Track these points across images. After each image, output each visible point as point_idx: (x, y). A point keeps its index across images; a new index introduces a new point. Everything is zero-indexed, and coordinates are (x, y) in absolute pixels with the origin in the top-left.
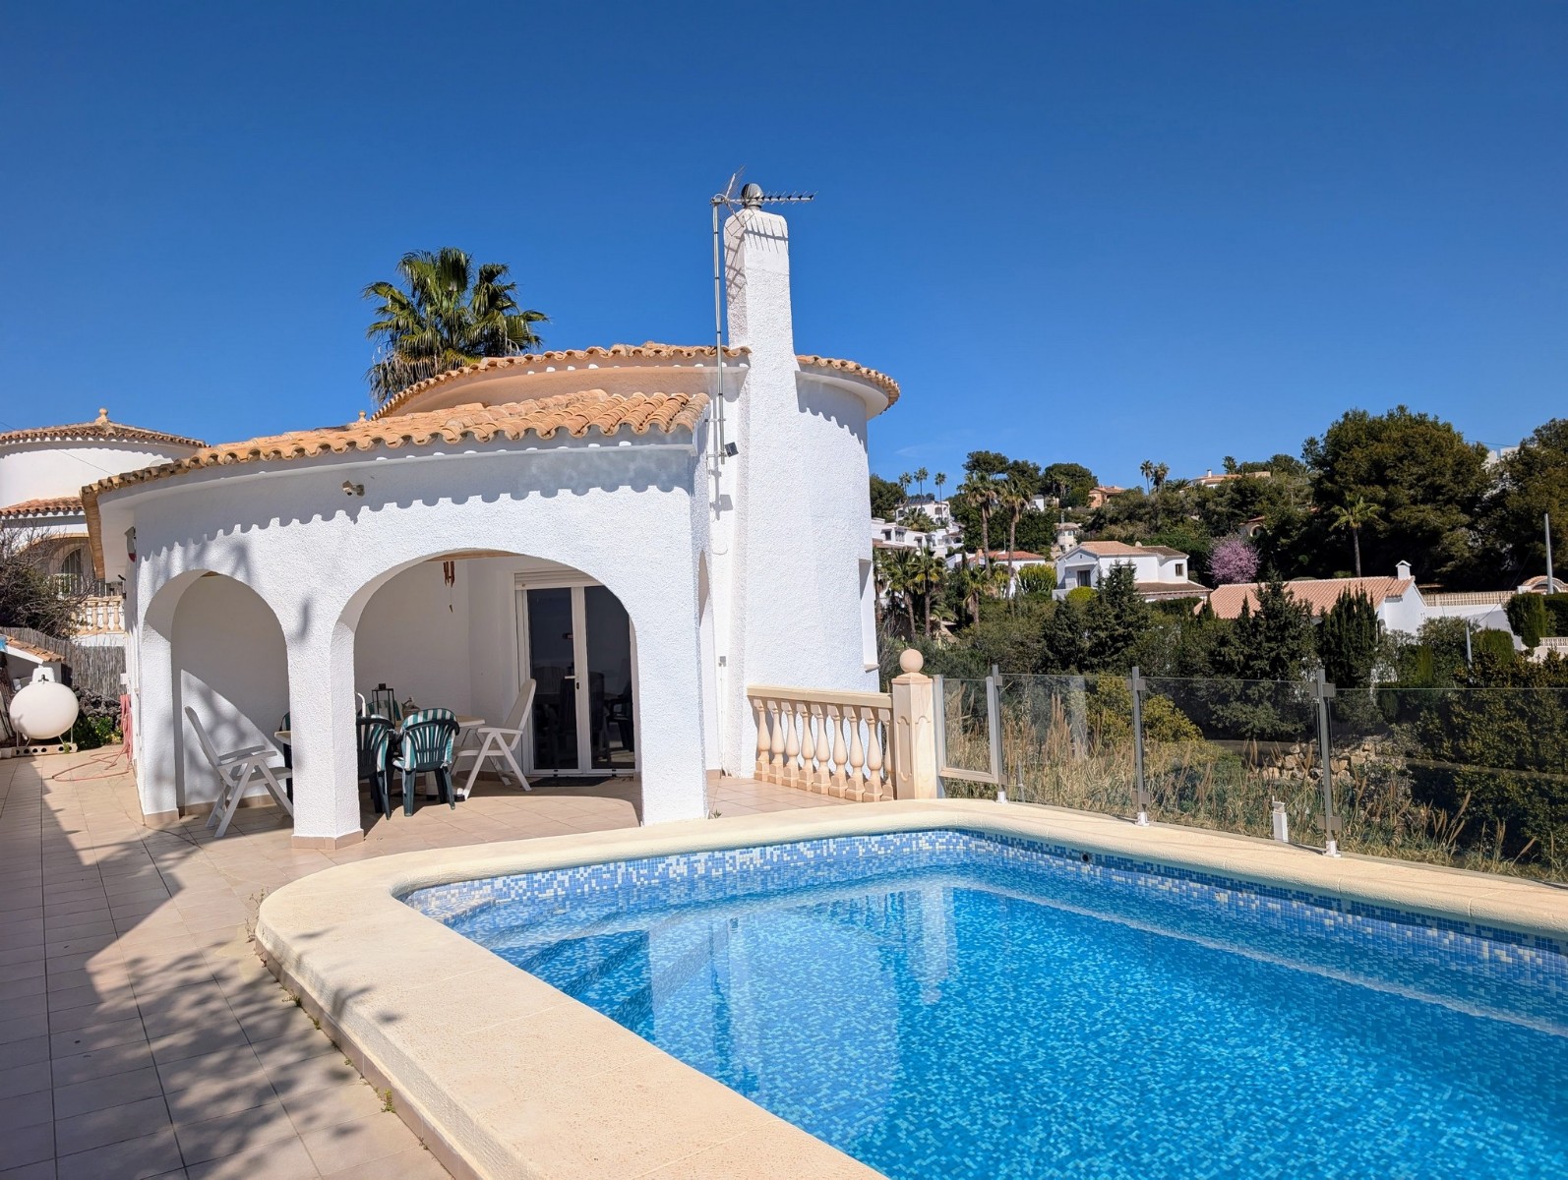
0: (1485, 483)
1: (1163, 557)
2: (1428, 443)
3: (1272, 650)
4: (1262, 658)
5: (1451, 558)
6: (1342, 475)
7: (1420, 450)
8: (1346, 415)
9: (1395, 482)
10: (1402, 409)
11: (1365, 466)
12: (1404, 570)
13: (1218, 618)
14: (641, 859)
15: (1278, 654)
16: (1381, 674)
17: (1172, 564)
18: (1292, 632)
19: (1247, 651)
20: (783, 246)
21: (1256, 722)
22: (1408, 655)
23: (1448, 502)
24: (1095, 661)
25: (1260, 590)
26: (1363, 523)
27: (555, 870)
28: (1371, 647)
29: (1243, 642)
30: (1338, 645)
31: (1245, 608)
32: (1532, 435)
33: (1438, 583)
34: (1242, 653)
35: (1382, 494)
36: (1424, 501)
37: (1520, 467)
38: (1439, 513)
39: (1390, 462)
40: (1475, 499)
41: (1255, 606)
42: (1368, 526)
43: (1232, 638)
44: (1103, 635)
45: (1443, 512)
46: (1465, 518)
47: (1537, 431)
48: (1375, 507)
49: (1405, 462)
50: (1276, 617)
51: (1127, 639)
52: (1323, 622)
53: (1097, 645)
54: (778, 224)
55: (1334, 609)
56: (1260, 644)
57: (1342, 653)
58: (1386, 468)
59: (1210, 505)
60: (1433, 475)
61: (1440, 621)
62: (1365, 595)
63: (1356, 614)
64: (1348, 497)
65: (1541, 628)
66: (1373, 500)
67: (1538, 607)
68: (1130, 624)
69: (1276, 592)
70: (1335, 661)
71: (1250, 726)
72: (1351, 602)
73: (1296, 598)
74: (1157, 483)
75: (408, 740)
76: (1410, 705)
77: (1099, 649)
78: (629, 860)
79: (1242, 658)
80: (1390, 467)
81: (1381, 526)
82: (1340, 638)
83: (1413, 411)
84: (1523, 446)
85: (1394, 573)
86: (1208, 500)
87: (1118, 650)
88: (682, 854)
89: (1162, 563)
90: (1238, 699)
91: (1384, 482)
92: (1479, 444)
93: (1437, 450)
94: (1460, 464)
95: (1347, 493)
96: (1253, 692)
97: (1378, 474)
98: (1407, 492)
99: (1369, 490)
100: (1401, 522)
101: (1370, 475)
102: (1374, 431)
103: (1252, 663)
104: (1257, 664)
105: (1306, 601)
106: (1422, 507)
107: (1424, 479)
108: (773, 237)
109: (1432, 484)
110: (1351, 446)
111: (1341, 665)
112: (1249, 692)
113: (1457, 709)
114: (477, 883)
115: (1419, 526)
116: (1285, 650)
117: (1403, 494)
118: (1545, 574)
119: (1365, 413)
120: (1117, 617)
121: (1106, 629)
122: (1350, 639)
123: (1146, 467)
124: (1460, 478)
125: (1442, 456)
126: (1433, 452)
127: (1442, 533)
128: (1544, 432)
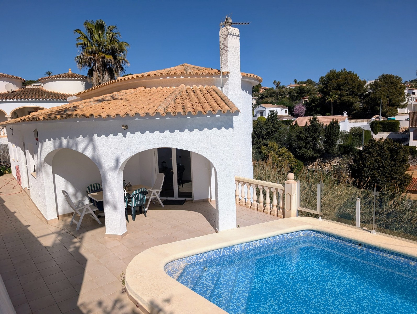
0: (365, 90)
1: (282, 108)
2: (351, 79)
3: (313, 135)
4: (310, 137)
5: (355, 110)
6: (329, 87)
7: (350, 81)
8: (331, 71)
9: (343, 90)
10: (344, 69)
11: (335, 85)
12: (345, 114)
13: (299, 126)
14: (227, 247)
15: (315, 136)
16: (339, 142)
17: (284, 110)
18: (318, 130)
19: (307, 135)
20: (238, 38)
21: (308, 154)
22: (346, 136)
23: (356, 95)
24: (267, 137)
25: (311, 119)
26: (334, 100)
27: (203, 253)
28: (338, 135)
29: (306, 133)
30: (330, 134)
31: (306, 124)
32: (378, 78)
33: (351, 116)
34: (305, 136)
35: (339, 93)
36: (350, 95)
37: (374, 86)
38: (353, 98)
39: (342, 84)
40: (362, 95)
41: (309, 123)
42: (335, 101)
43: (303, 132)
44: (269, 130)
45: (354, 98)
46: (359, 100)
47: (379, 77)
48: (337, 96)
49: (346, 84)
50: (315, 127)
51: (275, 132)
52: (326, 128)
53: (267, 133)
54: (236, 31)
55: (329, 125)
56: (310, 134)
57: (331, 136)
58: (341, 86)
59: (292, 93)
60: (352, 88)
61: (354, 128)
62: (337, 121)
63: (334, 126)
64: (331, 93)
65: (378, 129)
66: (336, 94)
67: (378, 124)
68: (276, 128)
69: (315, 119)
70: (329, 138)
71: (306, 155)
72: (334, 123)
73: (320, 122)
74: (277, 86)
75: (134, 198)
76: (347, 150)
77: (268, 134)
78: (224, 248)
79: (305, 137)
81: (339, 101)
82: (330, 132)
83: (348, 70)
84: (375, 81)
85: (343, 115)
86: (292, 92)
87: (273, 135)
88: (238, 245)
89: (282, 110)
90: (304, 148)
91: (340, 90)
92: (364, 80)
93: (354, 81)
94: (359, 85)
95: (331, 92)
96: (308, 146)
97: (338, 87)
99: (336, 92)
100: (343, 100)
101: (336, 87)
102: (338, 76)
103: (308, 139)
104: (309, 139)
105: (322, 122)
106: (349, 96)
107: (350, 89)
108: (236, 36)
109: (352, 90)
110: (332, 79)
111: (330, 140)
112: (307, 146)
113: (364, 154)
114: (182, 259)
115: (348, 102)
116: (316, 135)
117: (344, 93)
118: (379, 115)
119: (335, 71)
120: (273, 126)
121: (270, 129)
122: (333, 133)
123: (275, 82)
124: (359, 89)
125: (355, 83)
126: (353, 82)
127: (353, 103)
128: (381, 77)
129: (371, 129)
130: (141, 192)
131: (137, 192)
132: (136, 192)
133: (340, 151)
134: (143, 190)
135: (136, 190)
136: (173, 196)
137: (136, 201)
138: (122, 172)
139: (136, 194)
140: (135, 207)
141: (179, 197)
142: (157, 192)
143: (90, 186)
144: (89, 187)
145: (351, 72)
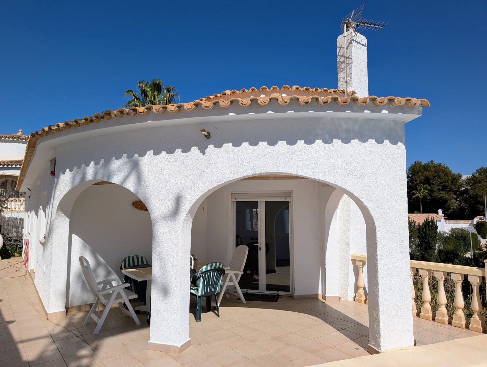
0: (461, 185)
5: (450, 209)
6: (416, 181)
9: (433, 184)
10: (432, 161)
16: (437, 246)
20: (365, 49)
22: (446, 240)
23: (450, 191)
26: (423, 196)
28: (436, 237)
30: (425, 235)
35: (429, 188)
36: (442, 190)
37: (473, 181)
39: (431, 177)
40: (458, 191)
42: (424, 197)
45: (448, 194)
46: (455, 197)
48: (427, 191)
49: (436, 178)
52: (419, 228)
54: (364, 39)
55: (423, 224)
60: (445, 182)
61: (456, 229)
62: (434, 219)
63: (431, 225)
66: (425, 189)
67: (486, 226)
70: (424, 241)
72: (429, 222)
75: (202, 279)
80: (431, 179)
81: (429, 197)
82: (426, 233)
84: (473, 175)
85: (437, 213)
91: (430, 184)
92: (459, 173)
93: (446, 175)
94: (454, 179)
95: (418, 187)
97: (427, 181)
99: (425, 186)
100: (435, 197)
101: (425, 181)
105: (413, 220)
106: (441, 192)
107: (442, 184)
108: (362, 44)
109: (444, 185)
110: (418, 172)
111: (426, 242)
115: (440, 198)
117: (436, 188)
118: (484, 215)
119: (421, 162)
122: (429, 234)
124: (454, 184)
125: (447, 176)
127: (448, 201)
128: (480, 171)
129: (477, 232)
130: (215, 269)
131: (209, 268)
132: (207, 268)
133: (440, 257)
134: (217, 266)
135: (207, 265)
136: (257, 288)
137: (204, 285)
138: (191, 222)
139: (207, 271)
140: (202, 296)
141: (267, 290)
142: (236, 276)
143: (127, 259)
144: (125, 260)
145: (441, 164)
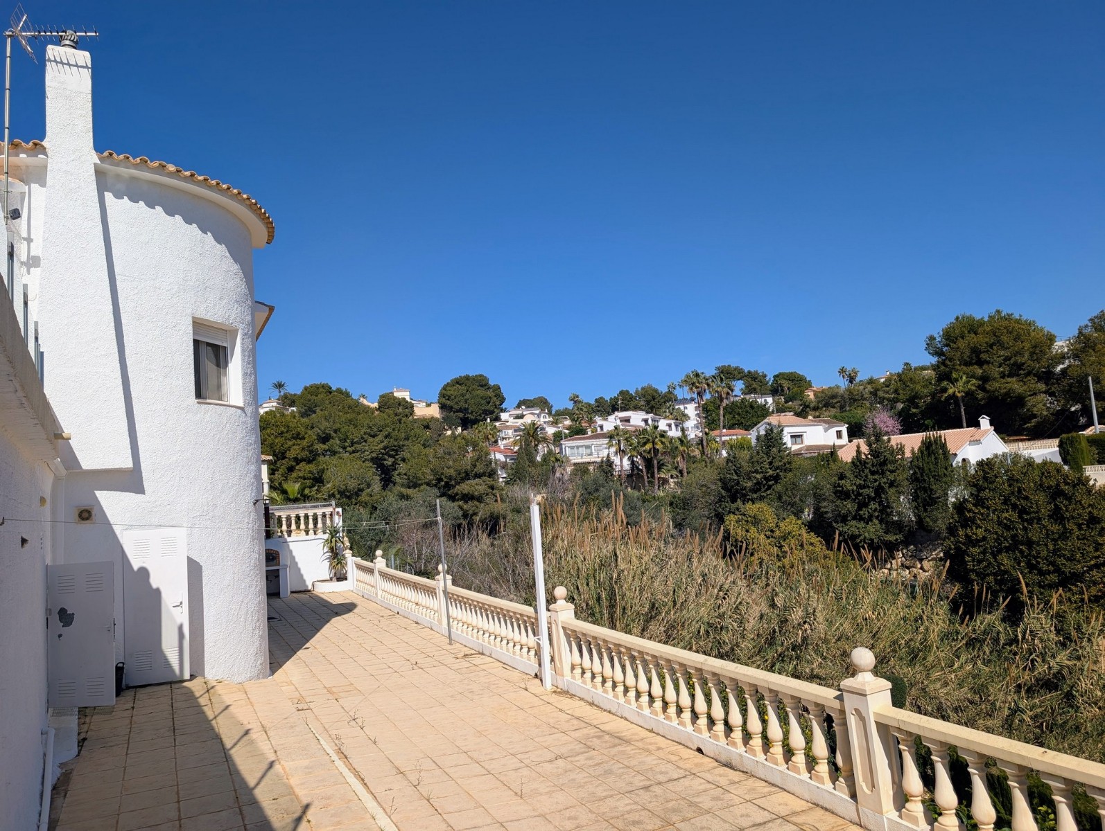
0: (1055, 360)
1: (827, 426)
3: (876, 481)
4: (869, 487)
6: (951, 360)
9: (988, 363)
10: (998, 312)
12: (985, 422)
13: (842, 461)
15: (880, 483)
17: (833, 431)
18: (890, 467)
19: (858, 482)
21: (867, 534)
23: (1029, 374)
26: (966, 393)
29: (856, 476)
30: (923, 474)
31: (858, 453)
33: (1026, 435)
34: (855, 484)
35: (979, 372)
36: (1010, 375)
37: (1080, 347)
38: (1022, 383)
39: (983, 348)
40: (1049, 372)
41: (865, 451)
42: (969, 394)
43: (848, 474)
44: (758, 476)
45: (1024, 382)
46: (1042, 386)
47: (1091, 320)
48: (974, 381)
49: (995, 348)
50: (878, 457)
51: (776, 478)
52: (912, 458)
53: (756, 484)
54: (84, 57)
55: (919, 448)
56: (866, 476)
57: (925, 480)
58: (981, 352)
60: (1016, 356)
64: (954, 375)
65: (1083, 458)
66: (973, 376)
67: (1080, 443)
68: (778, 468)
70: (920, 486)
71: (862, 538)
73: (894, 445)
74: (851, 382)
77: (757, 487)
79: (855, 487)
80: (984, 352)
81: (980, 395)
82: (923, 469)
83: (1005, 312)
84: (1081, 331)
87: (769, 487)
89: (826, 430)
90: (854, 518)
91: (980, 363)
92: (1049, 332)
93: (1017, 338)
94: (1035, 347)
95: (954, 372)
96: (864, 512)
97: (976, 357)
98: (997, 369)
99: (970, 369)
100: (994, 392)
101: (971, 358)
102: (976, 327)
103: (861, 491)
104: (865, 491)
105: (901, 445)
106: (1009, 380)
107: (1009, 360)
109: (1014, 362)
111: (925, 490)
112: (861, 512)
115: (1007, 394)
116: (885, 480)
117: (995, 371)
120: (771, 463)
121: (762, 472)
122: (930, 469)
123: (842, 371)
124: (1036, 357)
125: (1022, 342)
126: (1015, 340)
127: (1025, 398)
128: (1096, 320)
129: (1063, 459)
